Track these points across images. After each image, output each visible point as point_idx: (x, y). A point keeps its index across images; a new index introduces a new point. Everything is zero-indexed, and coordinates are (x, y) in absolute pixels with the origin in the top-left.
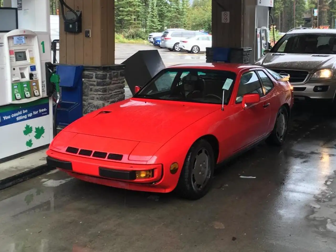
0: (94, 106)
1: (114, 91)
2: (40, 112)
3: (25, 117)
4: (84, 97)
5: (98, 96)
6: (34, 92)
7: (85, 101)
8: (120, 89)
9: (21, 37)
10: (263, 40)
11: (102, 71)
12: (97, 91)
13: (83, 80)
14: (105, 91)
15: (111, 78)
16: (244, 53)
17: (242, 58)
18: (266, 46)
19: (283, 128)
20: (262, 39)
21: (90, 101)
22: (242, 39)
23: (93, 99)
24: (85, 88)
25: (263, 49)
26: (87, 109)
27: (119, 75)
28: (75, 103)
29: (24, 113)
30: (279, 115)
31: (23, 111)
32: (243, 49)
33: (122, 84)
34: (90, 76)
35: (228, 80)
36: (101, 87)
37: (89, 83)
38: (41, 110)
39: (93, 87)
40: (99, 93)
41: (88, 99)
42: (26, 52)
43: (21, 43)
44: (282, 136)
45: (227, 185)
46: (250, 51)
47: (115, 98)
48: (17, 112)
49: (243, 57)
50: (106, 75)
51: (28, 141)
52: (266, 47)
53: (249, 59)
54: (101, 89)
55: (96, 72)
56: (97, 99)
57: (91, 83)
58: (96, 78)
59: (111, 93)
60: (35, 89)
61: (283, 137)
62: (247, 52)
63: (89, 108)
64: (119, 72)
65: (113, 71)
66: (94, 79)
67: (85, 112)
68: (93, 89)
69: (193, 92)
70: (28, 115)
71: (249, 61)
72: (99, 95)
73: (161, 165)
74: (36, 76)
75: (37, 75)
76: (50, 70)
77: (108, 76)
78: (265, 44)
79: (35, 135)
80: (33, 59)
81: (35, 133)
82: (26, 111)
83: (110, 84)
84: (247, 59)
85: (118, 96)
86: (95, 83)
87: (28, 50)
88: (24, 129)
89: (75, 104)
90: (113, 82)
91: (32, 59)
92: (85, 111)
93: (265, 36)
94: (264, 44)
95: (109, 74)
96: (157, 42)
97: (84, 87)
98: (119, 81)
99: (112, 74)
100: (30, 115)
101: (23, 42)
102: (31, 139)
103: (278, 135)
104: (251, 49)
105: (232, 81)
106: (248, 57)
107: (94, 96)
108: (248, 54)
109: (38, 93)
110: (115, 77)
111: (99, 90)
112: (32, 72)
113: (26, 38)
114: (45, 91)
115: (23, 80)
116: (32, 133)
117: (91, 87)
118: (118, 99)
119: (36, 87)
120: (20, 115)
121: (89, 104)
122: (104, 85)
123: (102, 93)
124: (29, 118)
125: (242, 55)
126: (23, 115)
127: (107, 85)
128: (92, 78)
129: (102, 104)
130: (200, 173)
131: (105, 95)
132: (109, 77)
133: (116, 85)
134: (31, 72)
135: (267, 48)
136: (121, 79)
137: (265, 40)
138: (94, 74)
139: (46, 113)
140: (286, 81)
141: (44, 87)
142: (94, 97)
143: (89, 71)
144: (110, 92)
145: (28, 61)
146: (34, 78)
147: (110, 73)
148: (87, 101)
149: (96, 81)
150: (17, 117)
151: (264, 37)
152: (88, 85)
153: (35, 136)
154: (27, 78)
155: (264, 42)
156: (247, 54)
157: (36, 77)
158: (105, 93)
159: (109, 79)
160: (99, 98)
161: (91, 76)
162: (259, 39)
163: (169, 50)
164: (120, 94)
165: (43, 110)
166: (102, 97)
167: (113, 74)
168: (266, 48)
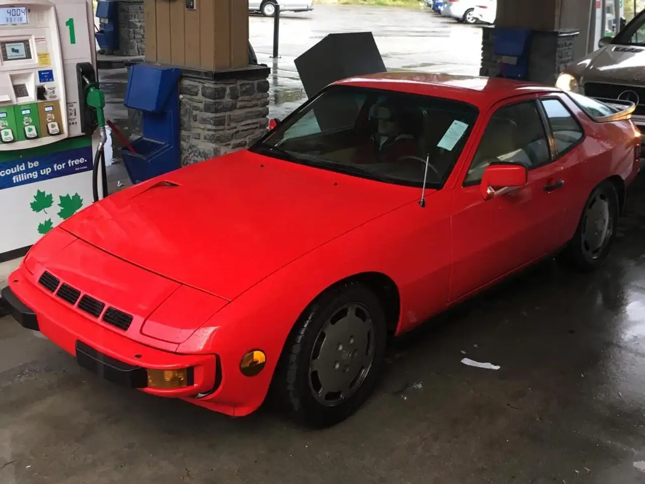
0: (200, 153)
1: (244, 123)
2: (70, 165)
3: (35, 175)
4: (183, 133)
5: (207, 132)
6: (47, 126)
7: (184, 141)
8: (258, 118)
9: (16, 9)
10: (609, 12)
11: (213, 82)
12: (204, 121)
13: (181, 96)
14: (219, 122)
15: (234, 96)
16: (560, 42)
17: (555, 51)
18: (615, 25)
19: (602, 232)
20: (606, 11)
21: (193, 142)
22: (557, 12)
23: (198, 137)
24: (185, 115)
25: (607, 31)
26: (188, 157)
27: (256, 88)
28: (163, 143)
29: (29, 167)
30: (591, 203)
31: (29, 163)
32: (557, 33)
33: (261, 109)
34: (192, 90)
35: (456, 124)
36: (212, 115)
37: (192, 105)
38: (73, 162)
39: (198, 112)
40: (209, 127)
41: (189, 136)
42: (30, 41)
43: (16, 22)
44: (598, 249)
45: (420, 386)
46: (575, 38)
47: (245, 137)
48: (14, 166)
49: (558, 49)
50: (224, 90)
51: (43, 223)
52: (613, 27)
53: (570, 54)
54: (211, 119)
55: (203, 83)
56: (205, 138)
57: (195, 104)
58: (203, 95)
59: (235, 128)
60: (49, 119)
61: (600, 250)
62: (568, 40)
63: (191, 155)
64: (256, 82)
65: (239, 82)
66: (200, 97)
67: (185, 163)
68: (198, 118)
69: (397, 139)
70: (41, 171)
71: (570, 58)
72: (209, 130)
73: (214, 356)
74: (53, 91)
75: (56, 90)
76: (86, 80)
77: (228, 91)
78: (612, 22)
79: (60, 211)
80: (46, 57)
81: (59, 207)
82: (36, 164)
83: (233, 107)
84: (567, 53)
85: (253, 133)
86: (201, 106)
87: (33, 37)
88: (33, 200)
89: (164, 145)
90: (239, 104)
91: (44, 56)
92: (184, 161)
93: (613, 4)
94: (610, 22)
95: (230, 88)
96: (437, 7)
97: (182, 112)
98: (255, 102)
99: (239, 87)
100: (47, 171)
101: (21, 19)
102: (50, 220)
103: (587, 248)
104: (578, 33)
105: (465, 126)
106: (569, 49)
107: (199, 131)
108: (570, 44)
109: (57, 128)
110: (245, 93)
111: (208, 121)
112: (42, 84)
113: (29, 11)
114: (76, 123)
115: (22, 100)
116: (52, 207)
117: (195, 112)
118: (251, 140)
119: (53, 115)
120: (20, 172)
121: (191, 147)
122: (216, 111)
123: (214, 128)
124: (42, 178)
125: (557, 46)
126: (28, 171)
127: (226, 111)
128: (196, 94)
129: (213, 150)
130: (337, 366)
131: (221, 132)
132: (229, 94)
133: (248, 110)
134: (39, 84)
135: (617, 29)
136: (258, 97)
137: (614, 13)
138: (200, 86)
139: (85, 167)
140: (627, 120)
141: (75, 115)
142: (199, 134)
143: (191, 79)
144: (233, 125)
145: (34, 61)
146: (47, 97)
147: (231, 86)
148: (187, 141)
149: (204, 103)
150: (12, 175)
151: (612, 6)
152: (190, 109)
153: (59, 214)
154: (32, 96)
155: (610, 17)
156: (565, 43)
157: (52, 94)
158: (222, 127)
159: (231, 99)
160: (208, 137)
161: (196, 90)
162: (599, 12)
163: (456, 21)
164: (257, 128)
165: (77, 162)
166: (212, 135)
167: (241, 88)
168: (615, 29)
